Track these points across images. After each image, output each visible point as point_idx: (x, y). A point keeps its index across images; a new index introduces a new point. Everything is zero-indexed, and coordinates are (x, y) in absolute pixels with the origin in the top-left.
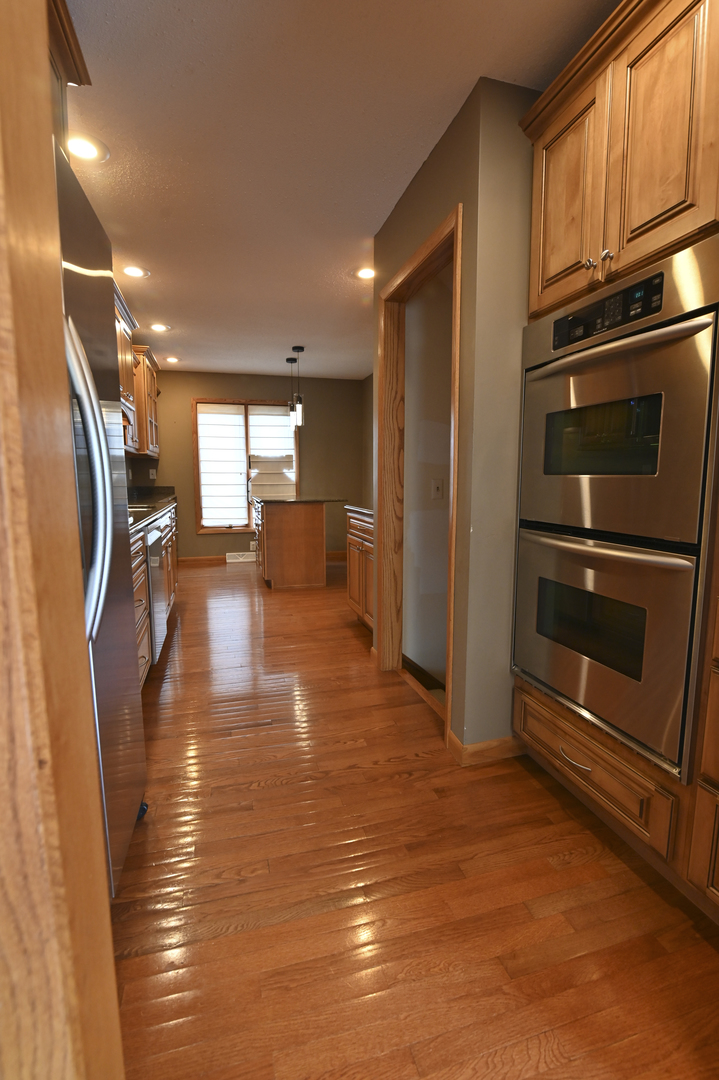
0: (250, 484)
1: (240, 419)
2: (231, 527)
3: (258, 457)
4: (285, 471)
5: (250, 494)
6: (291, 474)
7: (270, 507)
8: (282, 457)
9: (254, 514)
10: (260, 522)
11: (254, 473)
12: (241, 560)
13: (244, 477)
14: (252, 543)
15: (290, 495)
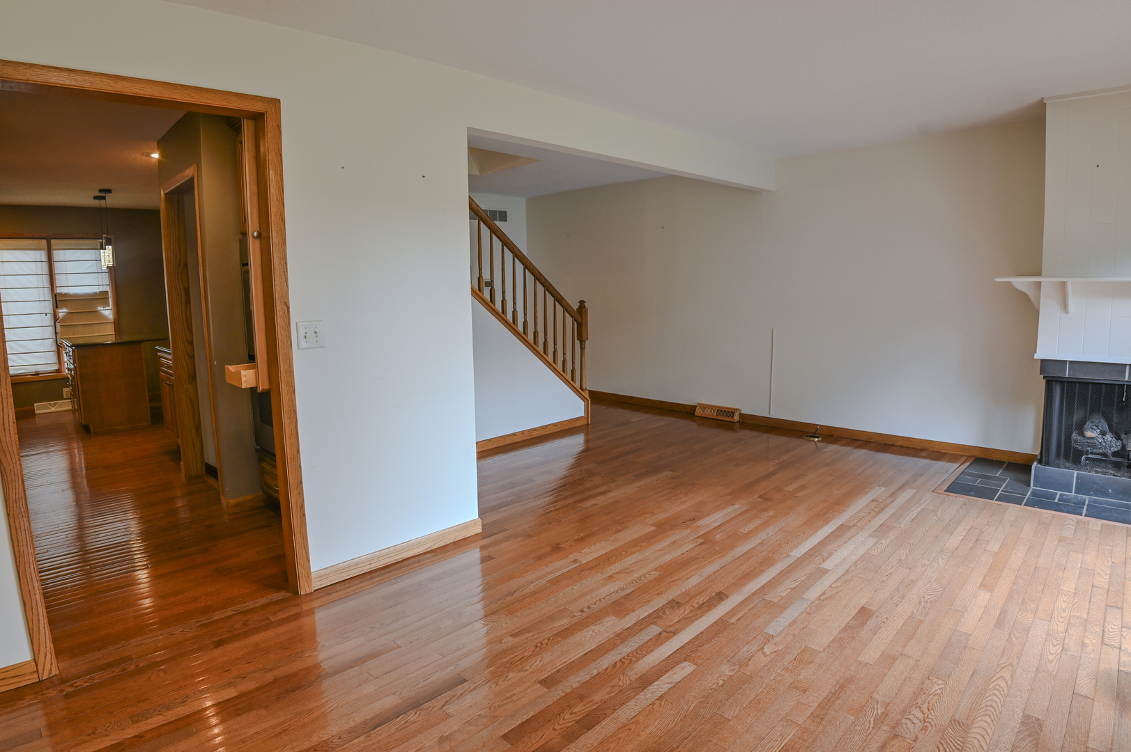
0: (58, 325)
1: (42, 255)
2: (37, 374)
3: (66, 295)
4: (99, 308)
5: (58, 336)
6: (108, 312)
7: (82, 350)
8: (95, 294)
9: (65, 358)
10: (72, 366)
11: (62, 312)
12: (53, 409)
13: (50, 317)
14: (65, 390)
15: (107, 334)
